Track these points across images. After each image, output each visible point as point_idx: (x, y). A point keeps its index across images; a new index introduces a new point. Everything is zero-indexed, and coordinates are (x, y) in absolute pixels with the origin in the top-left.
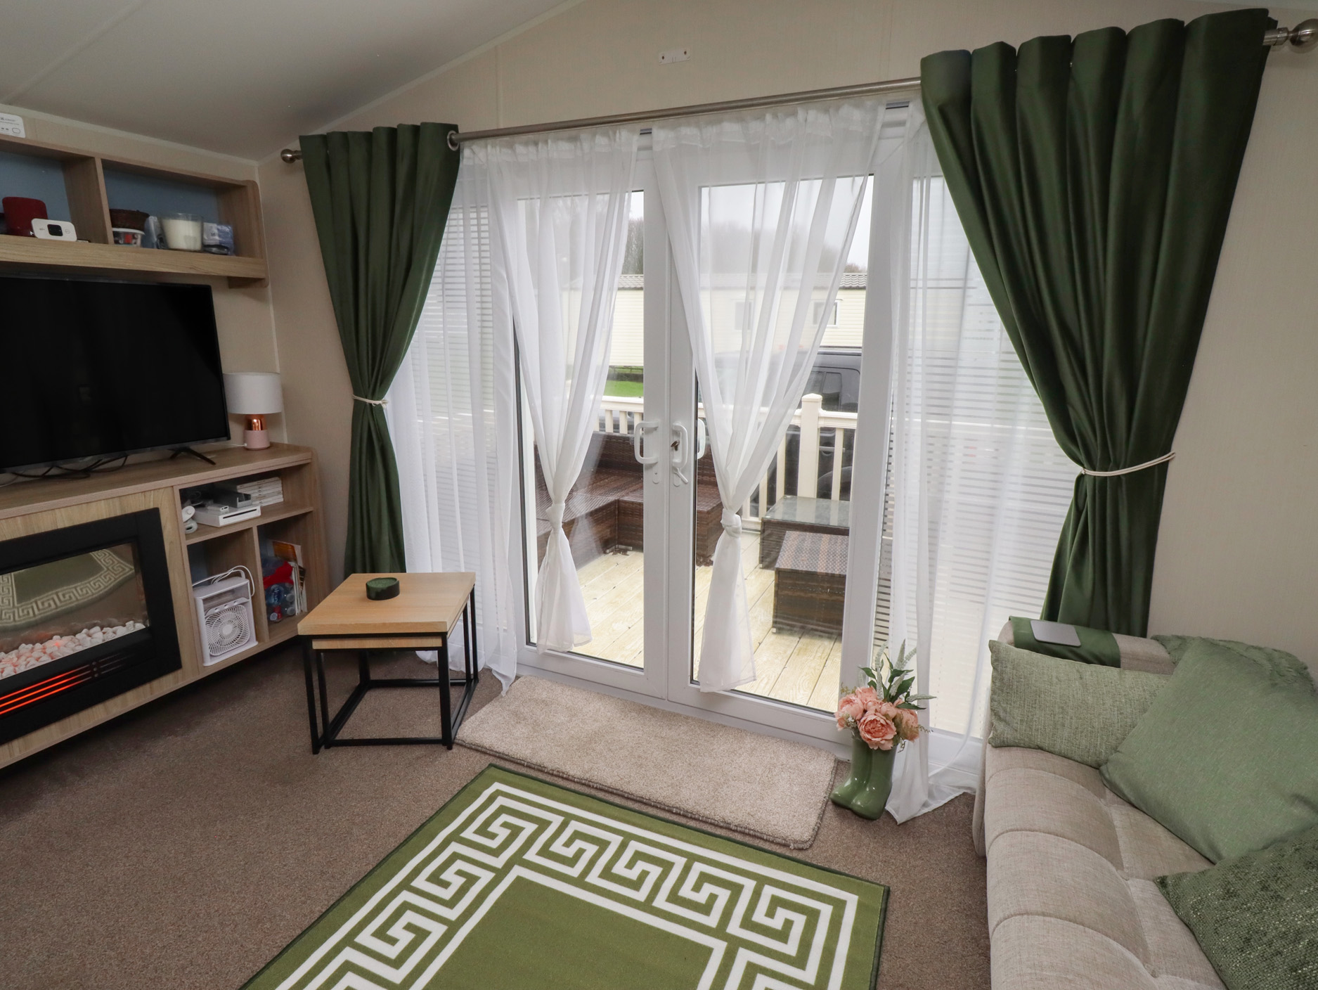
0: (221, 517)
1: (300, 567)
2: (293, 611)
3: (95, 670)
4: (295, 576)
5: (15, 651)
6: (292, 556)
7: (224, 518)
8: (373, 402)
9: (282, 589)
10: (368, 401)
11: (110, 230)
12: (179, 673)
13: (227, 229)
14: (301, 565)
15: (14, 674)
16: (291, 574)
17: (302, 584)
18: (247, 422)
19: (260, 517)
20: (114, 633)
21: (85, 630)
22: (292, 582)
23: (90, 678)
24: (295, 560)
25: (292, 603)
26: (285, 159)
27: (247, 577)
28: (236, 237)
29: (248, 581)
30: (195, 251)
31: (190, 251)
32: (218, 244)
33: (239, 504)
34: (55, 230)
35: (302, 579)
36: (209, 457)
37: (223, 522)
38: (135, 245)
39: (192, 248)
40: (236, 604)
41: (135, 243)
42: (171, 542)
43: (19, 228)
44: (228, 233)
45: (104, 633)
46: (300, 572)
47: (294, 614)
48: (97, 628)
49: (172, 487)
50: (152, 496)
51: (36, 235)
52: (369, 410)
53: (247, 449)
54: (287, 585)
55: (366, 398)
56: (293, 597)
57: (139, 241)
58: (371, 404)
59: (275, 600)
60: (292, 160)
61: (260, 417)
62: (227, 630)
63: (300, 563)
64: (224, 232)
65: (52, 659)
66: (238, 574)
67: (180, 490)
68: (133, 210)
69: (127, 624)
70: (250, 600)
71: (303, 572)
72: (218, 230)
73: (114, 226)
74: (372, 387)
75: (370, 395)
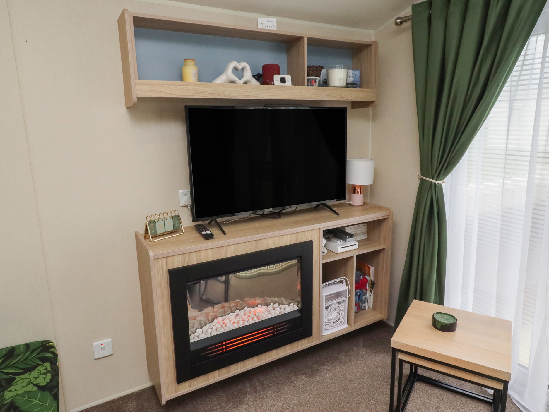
0: (339, 247)
1: (371, 281)
2: (365, 306)
3: (275, 330)
4: (368, 286)
5: (243, 310)
6: (367, 273)
7: (340, 248)
8: (436, 182)
9: (361, 293)
10: (433, 181)
11: (306, 78)
12: (311, 338)
13: (358, 73)
14: (373, 280)
15: (243, 326)
16: (366, 285)
17: (371, 291)
18: (354, 190)
19: (358, 248)
20: (285, 309)
21: (272, 304)
22: (367, 290)
23: (273, 334)
24: (369, 276)
25: (365, 302)
26: (397, 24)
27: (347, 284)
28: (361, 77)
29: (347, 288)
30: (342, 87)
31: (340, 87)
32: (352, 82)
33: (348, 240)
34: (283, 80)
35: (371, 288)
36: (334, 209)
37: (340, 250)
38: (315, 86)
39: (342, 85)
40: (340, 301)
41: (315, 85)
42: (316, 261)
43: (268, 81)
44: (357, 75)
45: (280, 308)
46: (371, 283)
47: (365, 309)
48: (277, 305)
49: (320, 229)
50: (310, 234)
51: (275, 84)
52: (433, 187)
53: (351, 205)
54: (364, 290)
55: (432, 179)
56: (366, 298)
57: (317, 84)
58: (435, 183)
59: (357, 299)
60: (401, 23)
61: (361, 186)
62: (334, 315)
63: (372, 278)
64: (356, 75)
65: (258, 319)
66: (342, 282)
67: (323, 231)
68: (317, 65)
69: (290, 305)
70: (347, 299)
71: (373, 284)
72: (353, 73)
73: (308, 76)
74: (438, 171)
75: (435, 177)
